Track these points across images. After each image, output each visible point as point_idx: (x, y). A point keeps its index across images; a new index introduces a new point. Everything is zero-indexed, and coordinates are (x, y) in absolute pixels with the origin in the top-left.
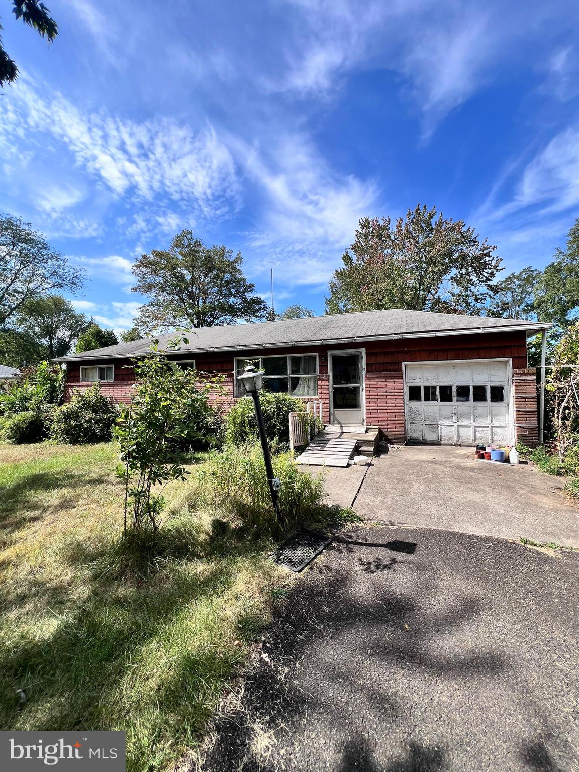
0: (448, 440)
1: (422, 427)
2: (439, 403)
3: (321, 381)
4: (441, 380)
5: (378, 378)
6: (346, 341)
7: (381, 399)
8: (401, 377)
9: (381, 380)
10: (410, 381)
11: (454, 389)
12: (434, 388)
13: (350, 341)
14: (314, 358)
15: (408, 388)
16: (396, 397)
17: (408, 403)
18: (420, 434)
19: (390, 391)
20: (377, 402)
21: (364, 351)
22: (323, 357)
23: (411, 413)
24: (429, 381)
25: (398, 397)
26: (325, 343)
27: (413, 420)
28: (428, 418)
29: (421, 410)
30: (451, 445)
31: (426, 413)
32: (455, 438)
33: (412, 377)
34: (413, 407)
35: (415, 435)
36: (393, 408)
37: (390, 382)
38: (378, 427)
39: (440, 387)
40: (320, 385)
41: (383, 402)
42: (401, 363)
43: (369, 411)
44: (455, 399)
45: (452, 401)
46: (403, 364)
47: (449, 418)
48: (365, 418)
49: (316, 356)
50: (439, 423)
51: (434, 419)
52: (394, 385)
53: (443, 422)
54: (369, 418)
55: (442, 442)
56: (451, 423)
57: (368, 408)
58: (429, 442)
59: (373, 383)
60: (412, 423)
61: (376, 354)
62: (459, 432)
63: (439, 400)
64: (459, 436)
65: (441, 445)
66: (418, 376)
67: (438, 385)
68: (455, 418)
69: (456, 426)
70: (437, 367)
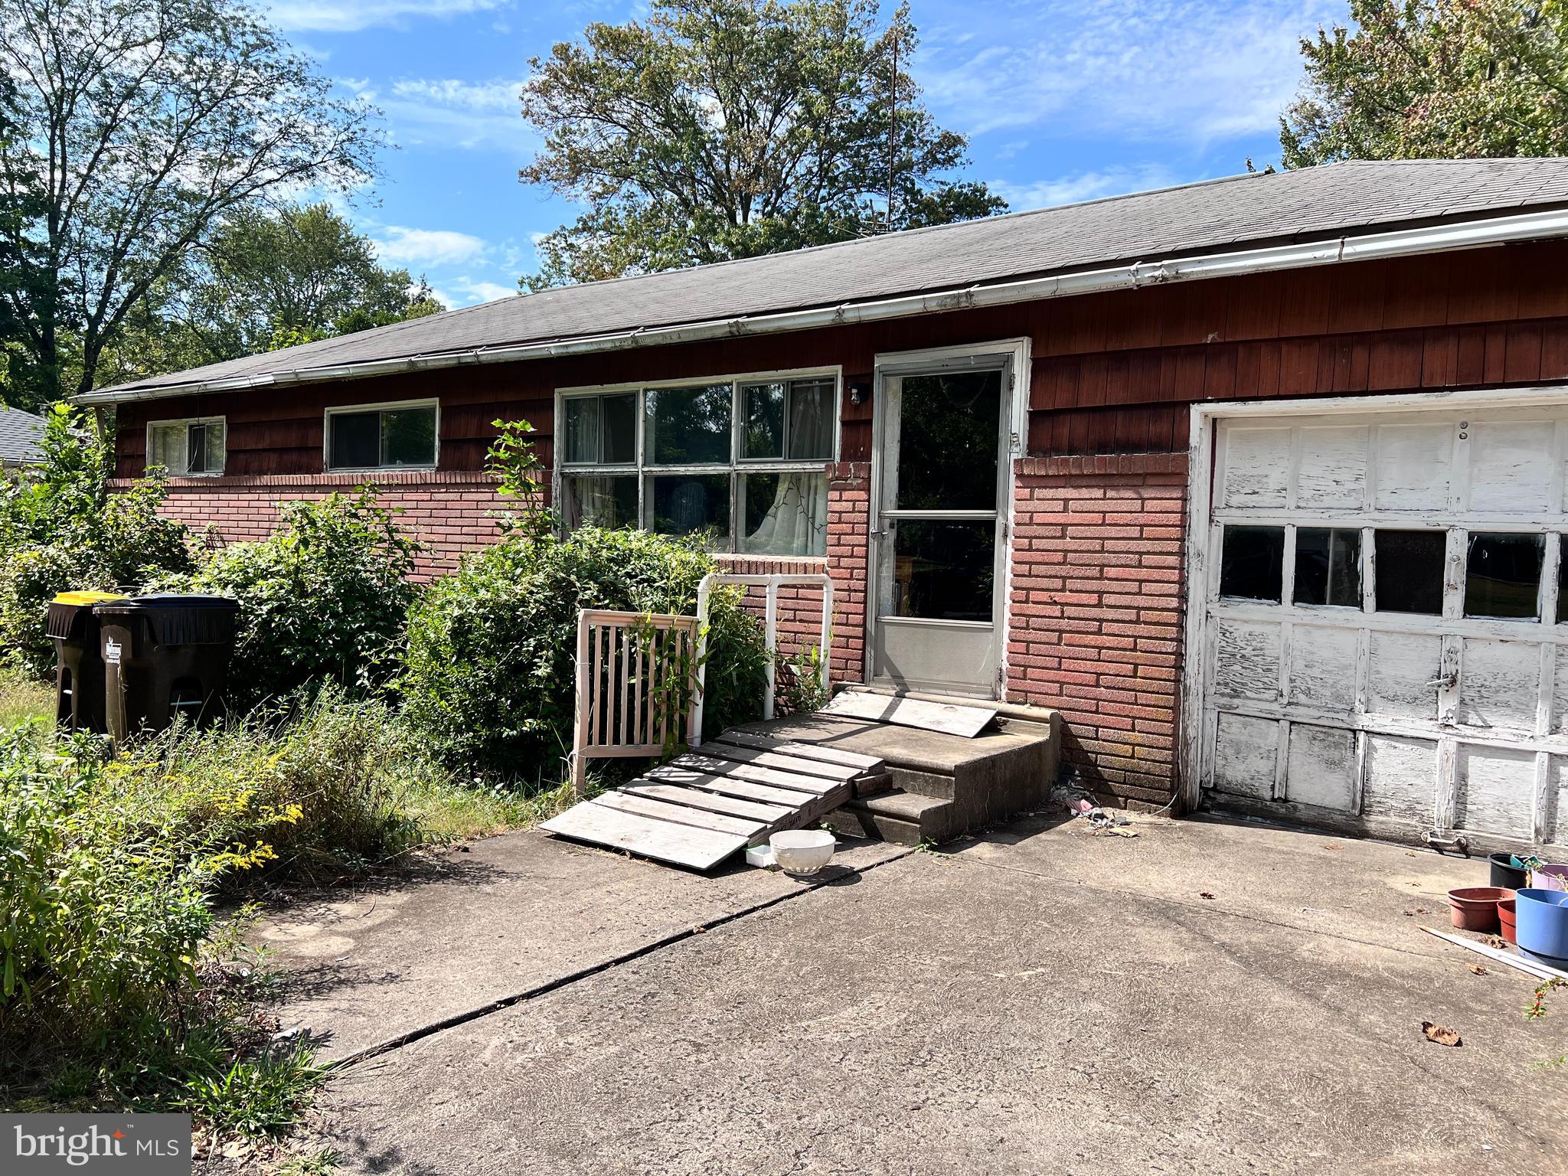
0: (1401, 813)
1: (1274, 734)
2: (1369, 617)
3: (842, 489)
4: (1385, 500)
5: (1068, 480)
6: (933, 303)
7: (1078, 584)
8: (1178, 479)
9: (1085, 493)
10: (1235, 500)
11: (1457, 549)
12: (1350, 538)
13: (950, 305)
14: (827, 387)
15: (1218, 534)
16: (1144, 573)
17: (1216, 609)
18: (1264, 766)
19: (1121, 545)
20: (1058, 597)
21: (1020, 354)
22: (861, 383)
23: (1229, 658)
24: (1327, 501)
25: (1156, 574)
26: (852, 314)
27: (1236, 694)
28: (1308, 692)
29: (1274, 648)
30: (1417, 843)
31: (1300, 665)
32: (1440, 809)
33: (1246, 479)
34: (1241, 631)
35: (1239, 772)
36: (1130, 629)
37: (1123, 502)
38: (1046, 713)
39: (1381, 535)
40: (837, 506)
41: (1084, 598)
42: (1186, 405)
43: (1021, 635)
44: (1454, 599)
45: (1437, 610)
46: (1198, 413)
47: (1420, 699)
48: (1005, 665)
49: (832, 379)
50: (1364, 721)
51: (1338, 698)
52: (1142, 518)
53: (1380, 720)
54: (1021, 669)
55: (1374, 822)
56: (1422, 727)
57: (1023, 621)
58: (1303, 814)
59: (1049, 502)
60: (1228, 710)
61: (1074, 365)
62: (1462, 778)
63: (1370, 601)
64: (1461, 798)
65: (1363, 834)
66: (1276, 477)
67: (1367, 523)
68: (1448, 704)
69: (1448, 743)
70: (1371, 427)
